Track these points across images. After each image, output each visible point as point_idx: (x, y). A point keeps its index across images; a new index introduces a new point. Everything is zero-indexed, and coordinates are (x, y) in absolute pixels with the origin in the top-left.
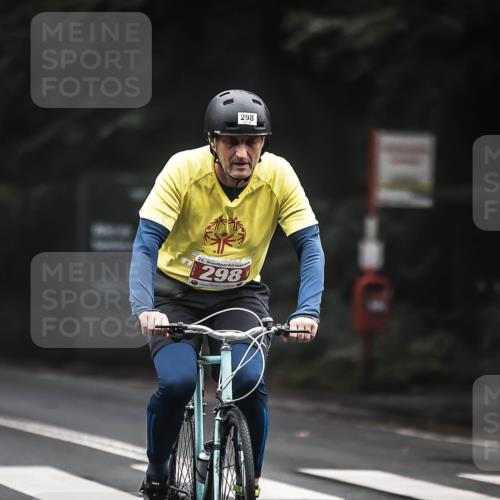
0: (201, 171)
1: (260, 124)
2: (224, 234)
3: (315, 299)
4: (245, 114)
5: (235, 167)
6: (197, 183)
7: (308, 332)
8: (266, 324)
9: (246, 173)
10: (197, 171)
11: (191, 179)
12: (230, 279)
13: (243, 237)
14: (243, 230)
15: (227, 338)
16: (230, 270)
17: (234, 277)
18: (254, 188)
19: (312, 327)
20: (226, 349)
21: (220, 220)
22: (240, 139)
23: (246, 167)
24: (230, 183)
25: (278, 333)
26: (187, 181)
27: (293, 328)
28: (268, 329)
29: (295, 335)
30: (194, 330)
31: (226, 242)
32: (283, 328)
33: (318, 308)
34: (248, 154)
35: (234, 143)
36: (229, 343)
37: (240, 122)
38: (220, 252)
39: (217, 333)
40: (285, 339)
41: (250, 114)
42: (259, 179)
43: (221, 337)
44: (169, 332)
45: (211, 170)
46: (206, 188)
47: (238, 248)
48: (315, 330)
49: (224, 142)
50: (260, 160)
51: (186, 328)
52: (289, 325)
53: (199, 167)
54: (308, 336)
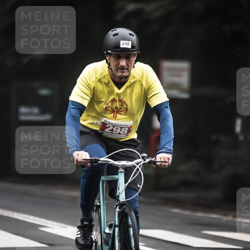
0: (102, 74)
1: (133, 47)
2: (117, 108)
3: (169, 144)
4: (124, 41)
5: (119, 70)
6: (100, 81)
7: (166, 162)
8: (143, 158)
9: (126, 74)
10: (99, 74)
11: (96, 78)
12: (122, 133)
13: (127, 109)
14: (127, 105)
15: (122, 165)
16: (121, 128)
17: (124, 132)
18: (132, 82)
19: (168, 159)
20: (121, 172)
21: (114, 101)
22: (122, 55)
23: (126, 71)
24: (117, 80)
25: (150, 162)
26: (94, 79)
27: (158, 160)
28: (145, 160)
29: (159, 163)
30: (104, 161)
31: (118, 112)
32: (153, 159)
33: (172, 148)
34: (126, 64)
35: (118, 57)
36: (123, 168)
37: (122, 46)
38: (115, 117)
39: (116, 163)
40: (154, 166)
41: (127, 42)
42: (134, 77)
43: (118, 165)
44: (90, 162)
45: (107, 73)
46: (105, 83)
47: (125, 115)
48: (170, 161)
49: (113, 57)
50: (134, 67)
51: (99, 160)
52: (156, 158)
53: (101, 71)
54: (167, 164)
